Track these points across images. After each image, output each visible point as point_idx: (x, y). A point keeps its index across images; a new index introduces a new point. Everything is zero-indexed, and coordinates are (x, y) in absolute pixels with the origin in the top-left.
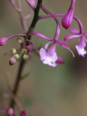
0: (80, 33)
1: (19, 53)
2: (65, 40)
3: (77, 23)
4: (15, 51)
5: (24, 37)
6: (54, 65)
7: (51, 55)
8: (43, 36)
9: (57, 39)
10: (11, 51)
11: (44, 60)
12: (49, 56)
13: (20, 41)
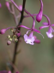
0: (49, 25)
1: (12, 38)
2: (39, 29)
3: (46, 19)
4: (9, 37)
5: (16, 28)
6: (33, 44)
7: (30, 38)
8: (25, 27)
9: (34, 28)
10: (8, 37)
11: (27, 41)
12: (29, 39)
13: (12, 31)
